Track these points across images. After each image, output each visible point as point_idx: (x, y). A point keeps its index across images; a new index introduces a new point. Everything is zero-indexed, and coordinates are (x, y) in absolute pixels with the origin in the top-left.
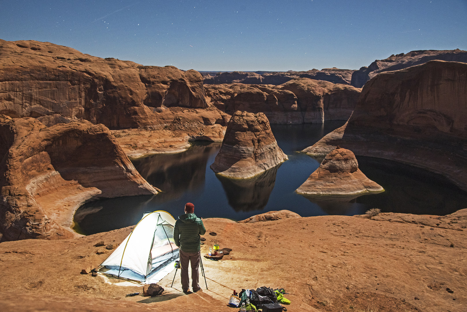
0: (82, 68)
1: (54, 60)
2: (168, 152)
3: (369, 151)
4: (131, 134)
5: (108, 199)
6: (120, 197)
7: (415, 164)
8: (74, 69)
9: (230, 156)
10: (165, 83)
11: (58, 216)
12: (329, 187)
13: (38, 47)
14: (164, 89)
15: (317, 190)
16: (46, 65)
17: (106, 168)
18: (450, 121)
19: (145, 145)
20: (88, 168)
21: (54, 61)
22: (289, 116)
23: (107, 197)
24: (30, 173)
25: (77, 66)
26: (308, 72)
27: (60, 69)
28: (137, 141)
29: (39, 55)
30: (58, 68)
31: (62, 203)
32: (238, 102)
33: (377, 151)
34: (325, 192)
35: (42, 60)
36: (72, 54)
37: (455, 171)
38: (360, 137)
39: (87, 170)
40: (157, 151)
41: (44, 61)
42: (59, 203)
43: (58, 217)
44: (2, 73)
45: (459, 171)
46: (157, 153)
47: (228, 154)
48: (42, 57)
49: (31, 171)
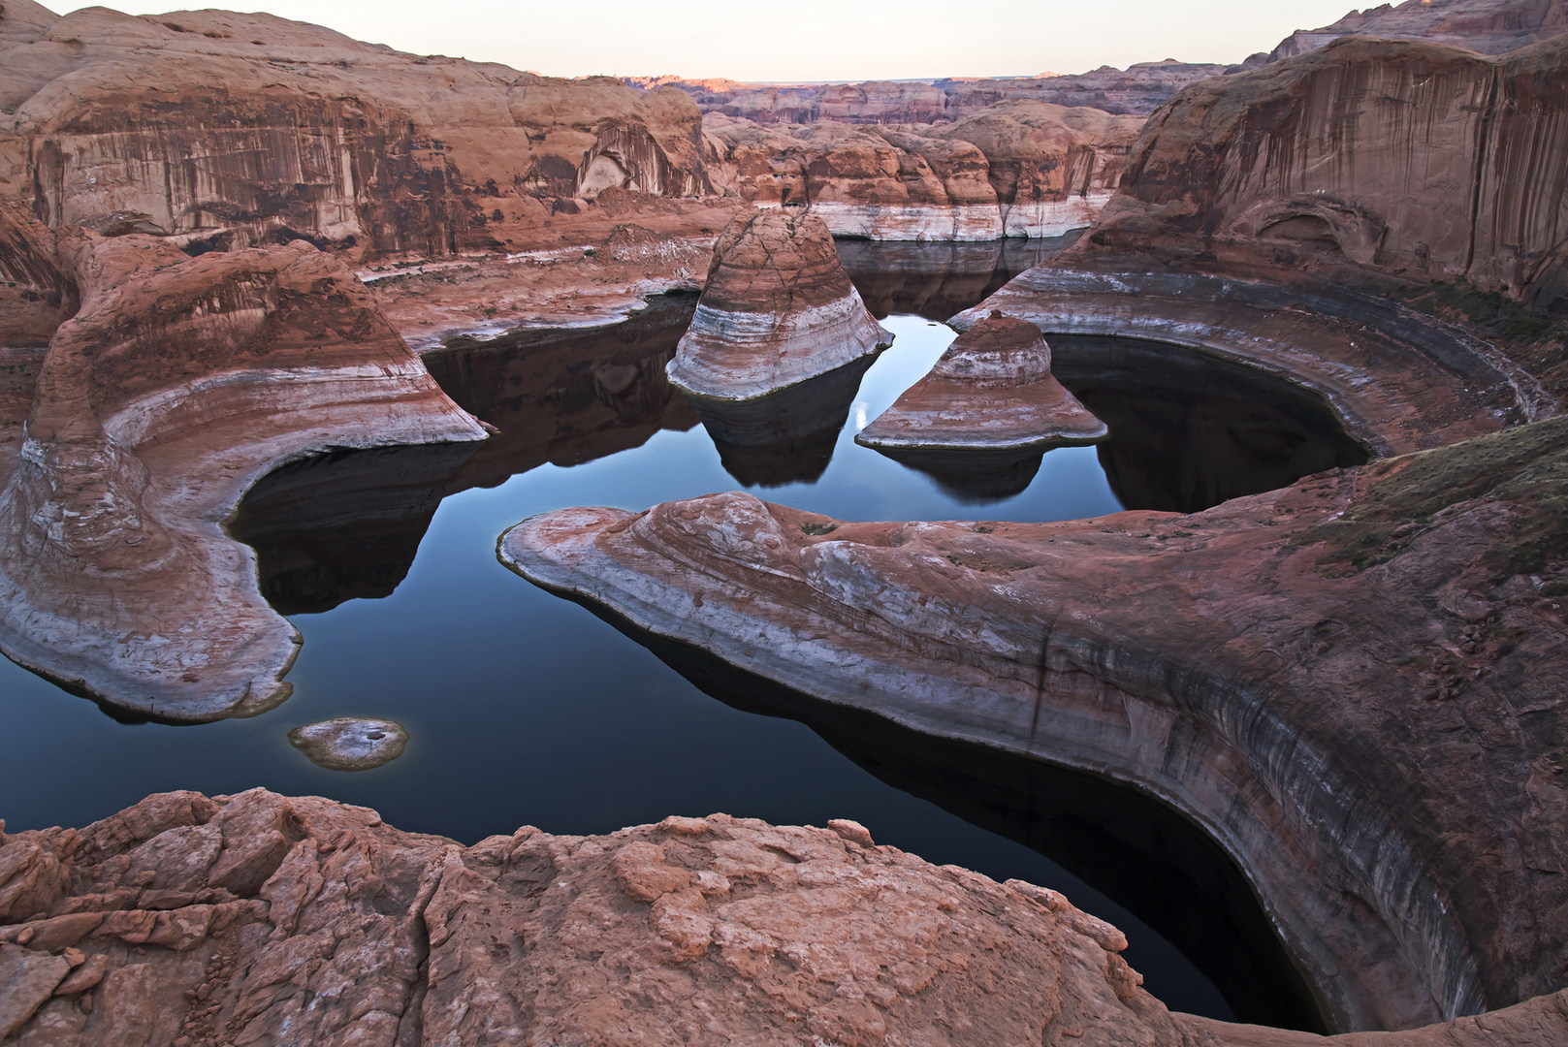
0: (336, 89)
1: (254, 68)
2: (576, 325)
3: (1135, 321)
4: (486, 275)
5: (355, 451)
6: (385, 447)
7: (1253, 360)
8: (311, 94)
9: (711, 337)
10: (584, 128)
11: (193, 494)
12: (945, 428)
13: (225, 28)
14: (582, 146)
15: (910, 434)
16: (228, 82)
17: (342, 371)
18: (1378, 231)
19: (518, 305)
20: (296, 370)
21: (253, 71)
22: (962, 218)
23: (353, 446)
24: (125, 383)
25: (323, 82)
26: (1084, 77)
27: (272, 93)
28: (499, 294)
29: (209, 54)
30: (266, 90)
31: (219, 460)
32: (818, 179)
33: (1157, 322)
34: (933, 440)
35: (216, 70)
36: (320, 48)
37: (1354, 382)
38: (1112, 280)
39: (291, 376)
40: (545, 322)
41: (222, 71)
42: (210, 462)
43: (193, 498)
44: (99, 111)
45: (1365, 380)
46: (547, 326)
47: (705, 333)
48: (215, 59)
49: (128, 378)
